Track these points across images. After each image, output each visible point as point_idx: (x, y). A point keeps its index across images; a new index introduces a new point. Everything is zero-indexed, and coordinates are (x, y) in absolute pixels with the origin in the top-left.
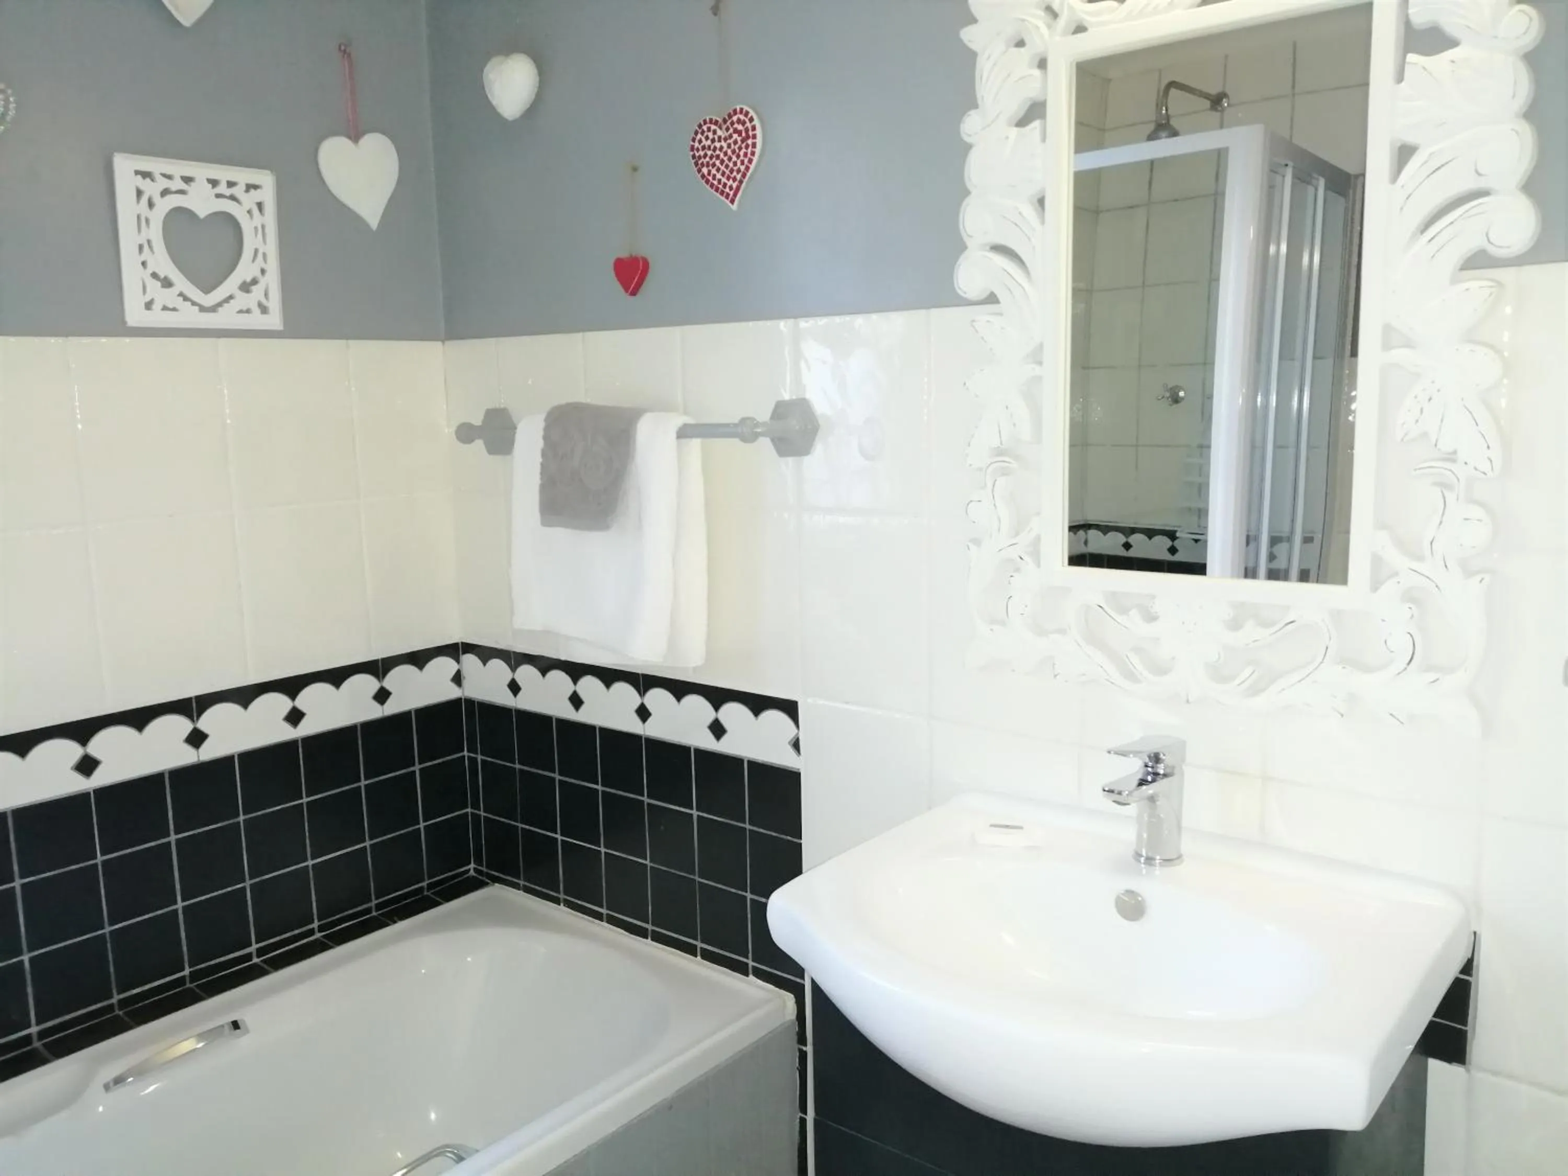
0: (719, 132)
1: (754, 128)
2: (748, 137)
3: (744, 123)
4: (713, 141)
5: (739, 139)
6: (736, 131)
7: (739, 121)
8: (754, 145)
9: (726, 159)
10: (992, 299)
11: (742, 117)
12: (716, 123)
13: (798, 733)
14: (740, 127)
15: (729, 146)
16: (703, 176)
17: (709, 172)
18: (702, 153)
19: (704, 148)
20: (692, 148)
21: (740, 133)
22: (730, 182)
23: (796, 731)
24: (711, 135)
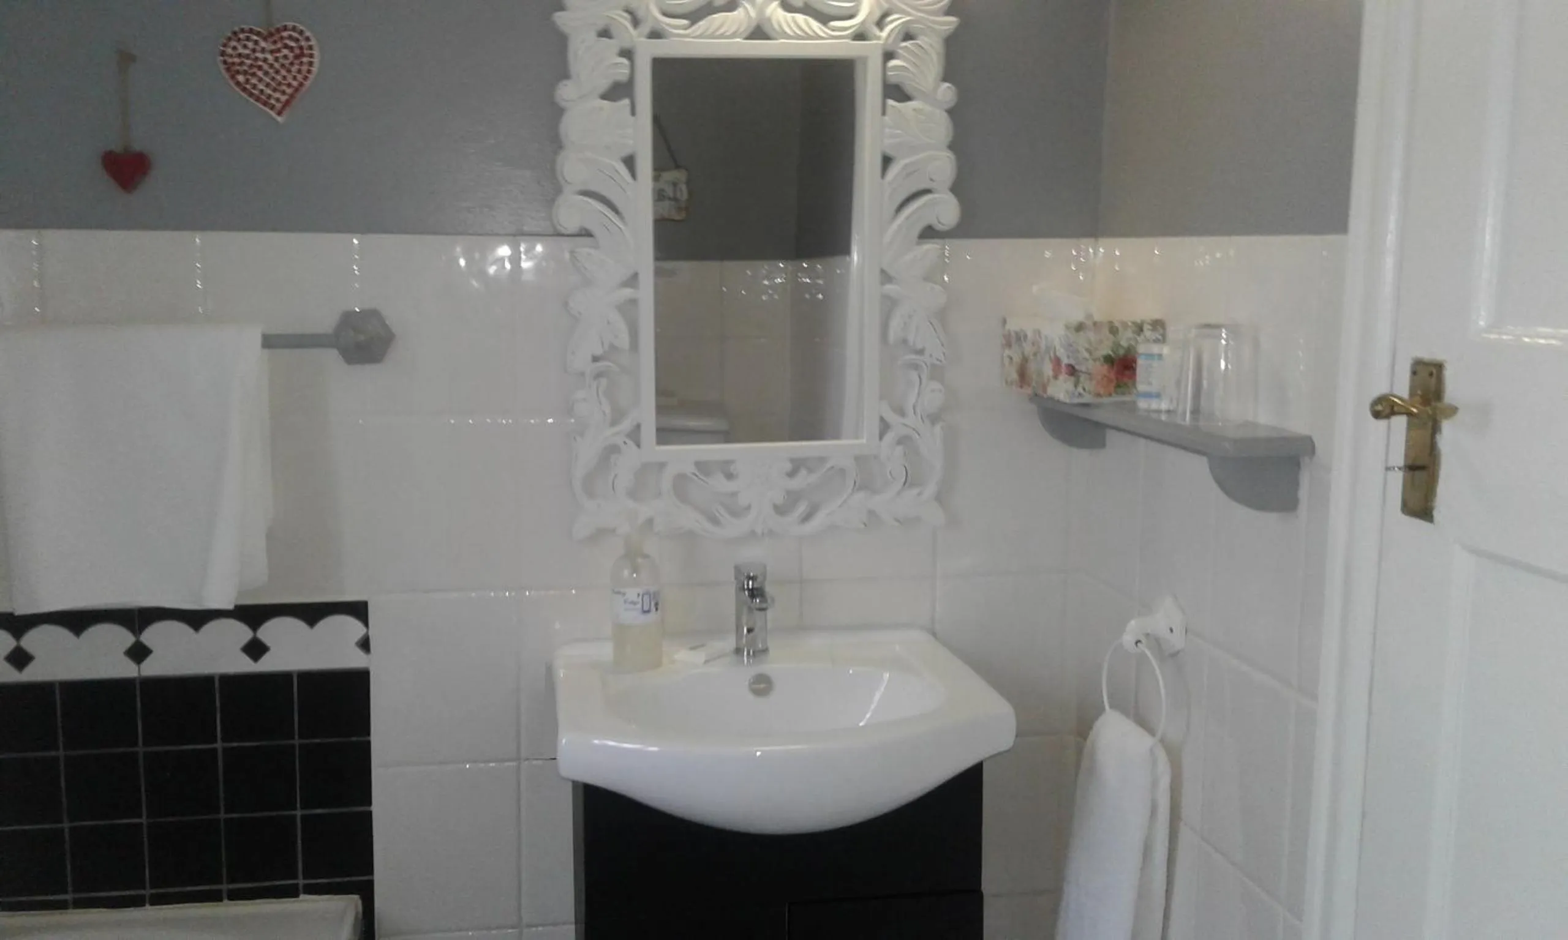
0: (263, 44)
1: (310, 48)
2: (302, 55)
3: (297, 40)
4: (254, 51)
5: (291, 55)
6: (286, 46)
7: (290, 38)
8: (311, 64)
9: (271, 71)
10: (586, 233)
11: (295, 35)
12: (258, 34)
13: (367, 632)
14: (292, 44)
15: (276, 60)
16: (238, 83)
17: (247, 81)
18: (237, 60)
19: (240, 55)
20: (223, 54)
21: (291, 49)
22: (277, 95)
23: (365, 630)
24: (250, 45)
